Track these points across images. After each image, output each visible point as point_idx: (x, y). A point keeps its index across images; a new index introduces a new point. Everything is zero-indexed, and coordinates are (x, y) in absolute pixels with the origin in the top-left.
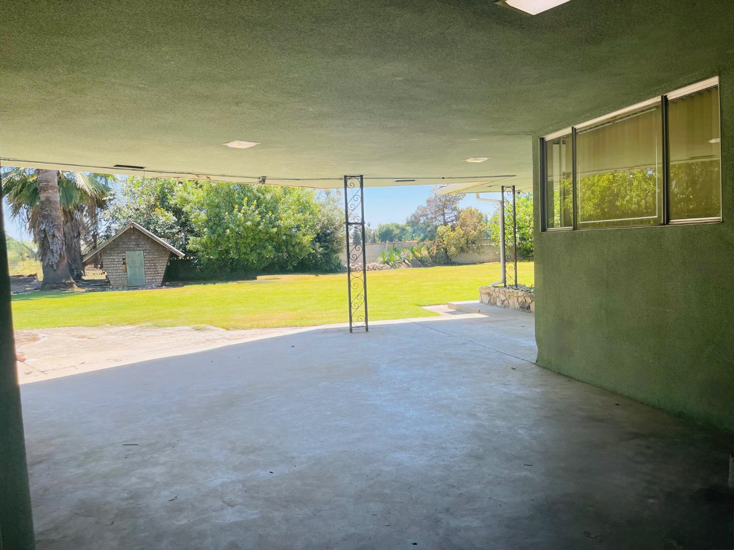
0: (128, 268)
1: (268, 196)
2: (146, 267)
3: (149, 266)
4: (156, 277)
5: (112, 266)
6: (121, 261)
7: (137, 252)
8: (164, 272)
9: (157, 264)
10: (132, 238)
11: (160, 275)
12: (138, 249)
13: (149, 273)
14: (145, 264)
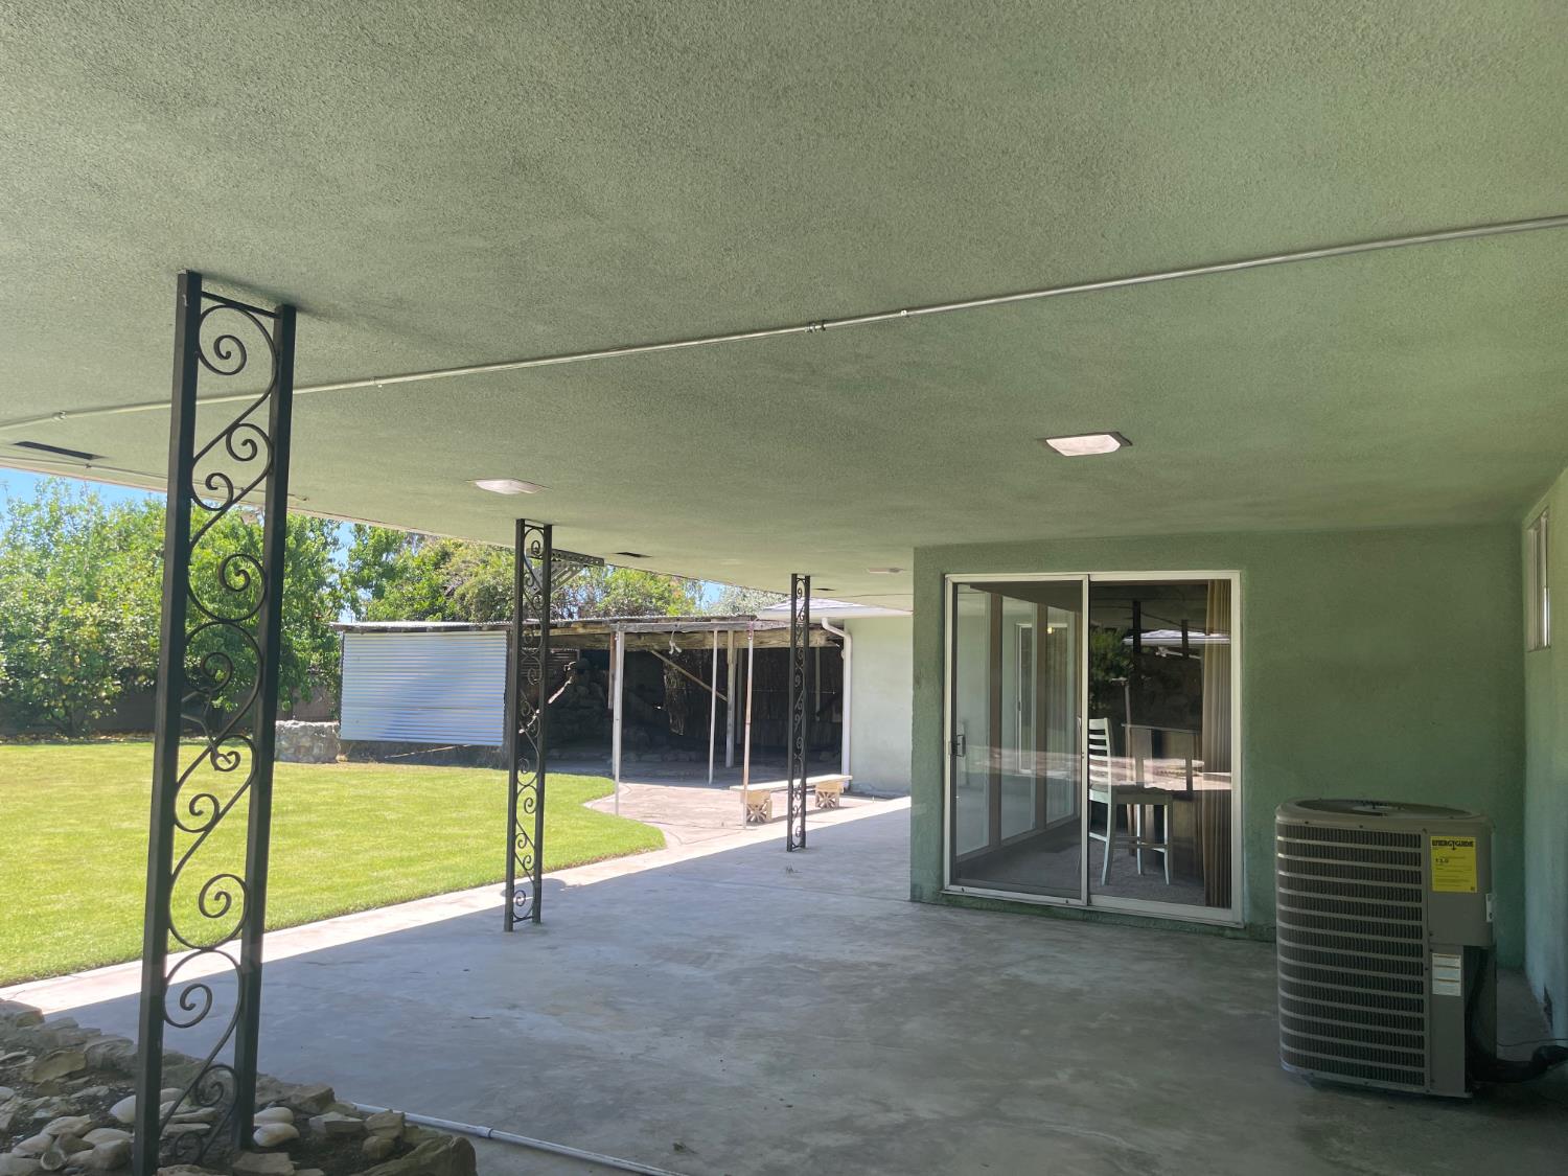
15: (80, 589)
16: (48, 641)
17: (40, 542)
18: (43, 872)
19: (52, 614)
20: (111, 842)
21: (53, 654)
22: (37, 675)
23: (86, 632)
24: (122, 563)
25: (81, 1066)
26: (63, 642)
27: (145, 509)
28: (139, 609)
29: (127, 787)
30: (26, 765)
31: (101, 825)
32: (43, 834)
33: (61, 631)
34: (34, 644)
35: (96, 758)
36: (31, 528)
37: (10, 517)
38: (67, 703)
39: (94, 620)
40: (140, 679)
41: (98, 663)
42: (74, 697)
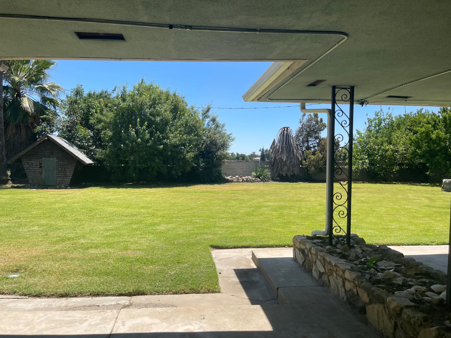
0: (43, 171)
1: (158, 119)
2: (58, 171)
3: (60, 170)
4: (65, 179)
5: (31, 168)
6: (38, 165)
7: (52, 159)
8: (71, 175)
9: (67, 169)
10: (48, 147)
11: (68, 177)
12: (52, 156)
13: (60, 175)
14: (57, 168)
15: (387, 141)
16: (379, 156)
17: (376, 129)
18: (387, 217)
19: (380, 149)
20: (403, 211)
21: (380, 159)
22: (376, 165)
23: (389, 153)
24: (398, 133)
25: (419, 272)
26: (383, 156)
27: (404, 117)
28: (403, 146)
29: (404, 196)
30: (375, 189)
31: (399, 206)
32: (384, 207)
33: (382, 153)
34: (375, 157)
35: (394, 188)
36: (374, 125)
37: (368, 123)
38: (384, 173)
39: (391, 149)
40: (404, 166)
41: (392, 161)
42: (386, 171)
